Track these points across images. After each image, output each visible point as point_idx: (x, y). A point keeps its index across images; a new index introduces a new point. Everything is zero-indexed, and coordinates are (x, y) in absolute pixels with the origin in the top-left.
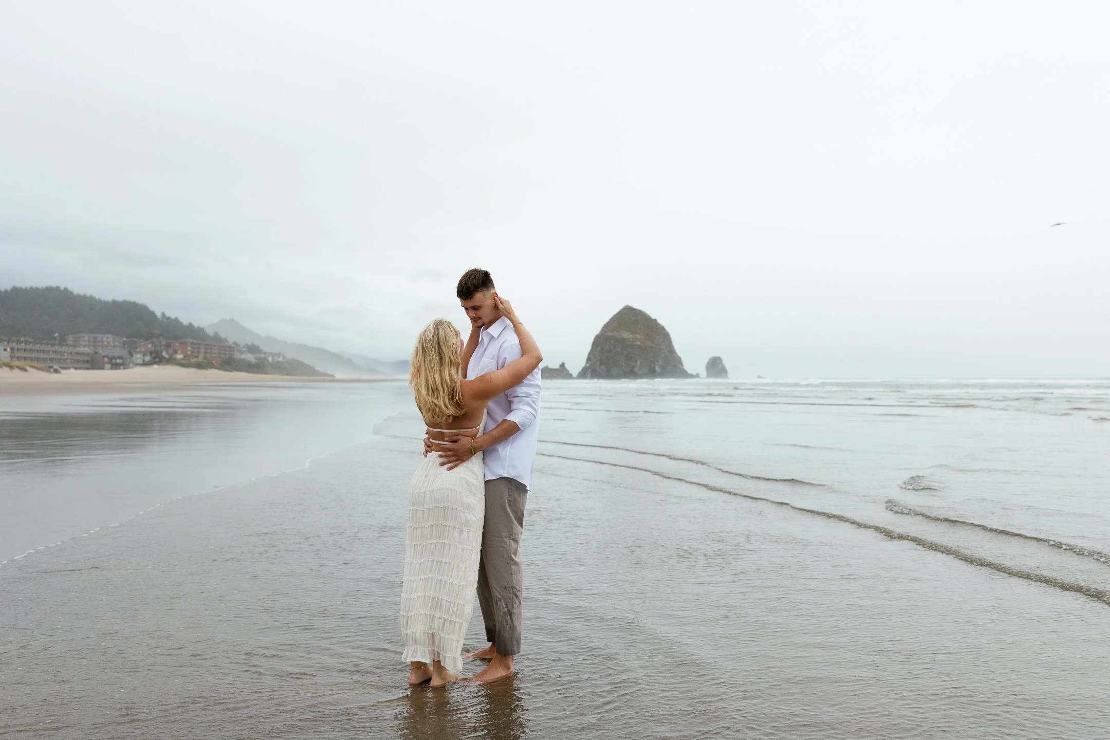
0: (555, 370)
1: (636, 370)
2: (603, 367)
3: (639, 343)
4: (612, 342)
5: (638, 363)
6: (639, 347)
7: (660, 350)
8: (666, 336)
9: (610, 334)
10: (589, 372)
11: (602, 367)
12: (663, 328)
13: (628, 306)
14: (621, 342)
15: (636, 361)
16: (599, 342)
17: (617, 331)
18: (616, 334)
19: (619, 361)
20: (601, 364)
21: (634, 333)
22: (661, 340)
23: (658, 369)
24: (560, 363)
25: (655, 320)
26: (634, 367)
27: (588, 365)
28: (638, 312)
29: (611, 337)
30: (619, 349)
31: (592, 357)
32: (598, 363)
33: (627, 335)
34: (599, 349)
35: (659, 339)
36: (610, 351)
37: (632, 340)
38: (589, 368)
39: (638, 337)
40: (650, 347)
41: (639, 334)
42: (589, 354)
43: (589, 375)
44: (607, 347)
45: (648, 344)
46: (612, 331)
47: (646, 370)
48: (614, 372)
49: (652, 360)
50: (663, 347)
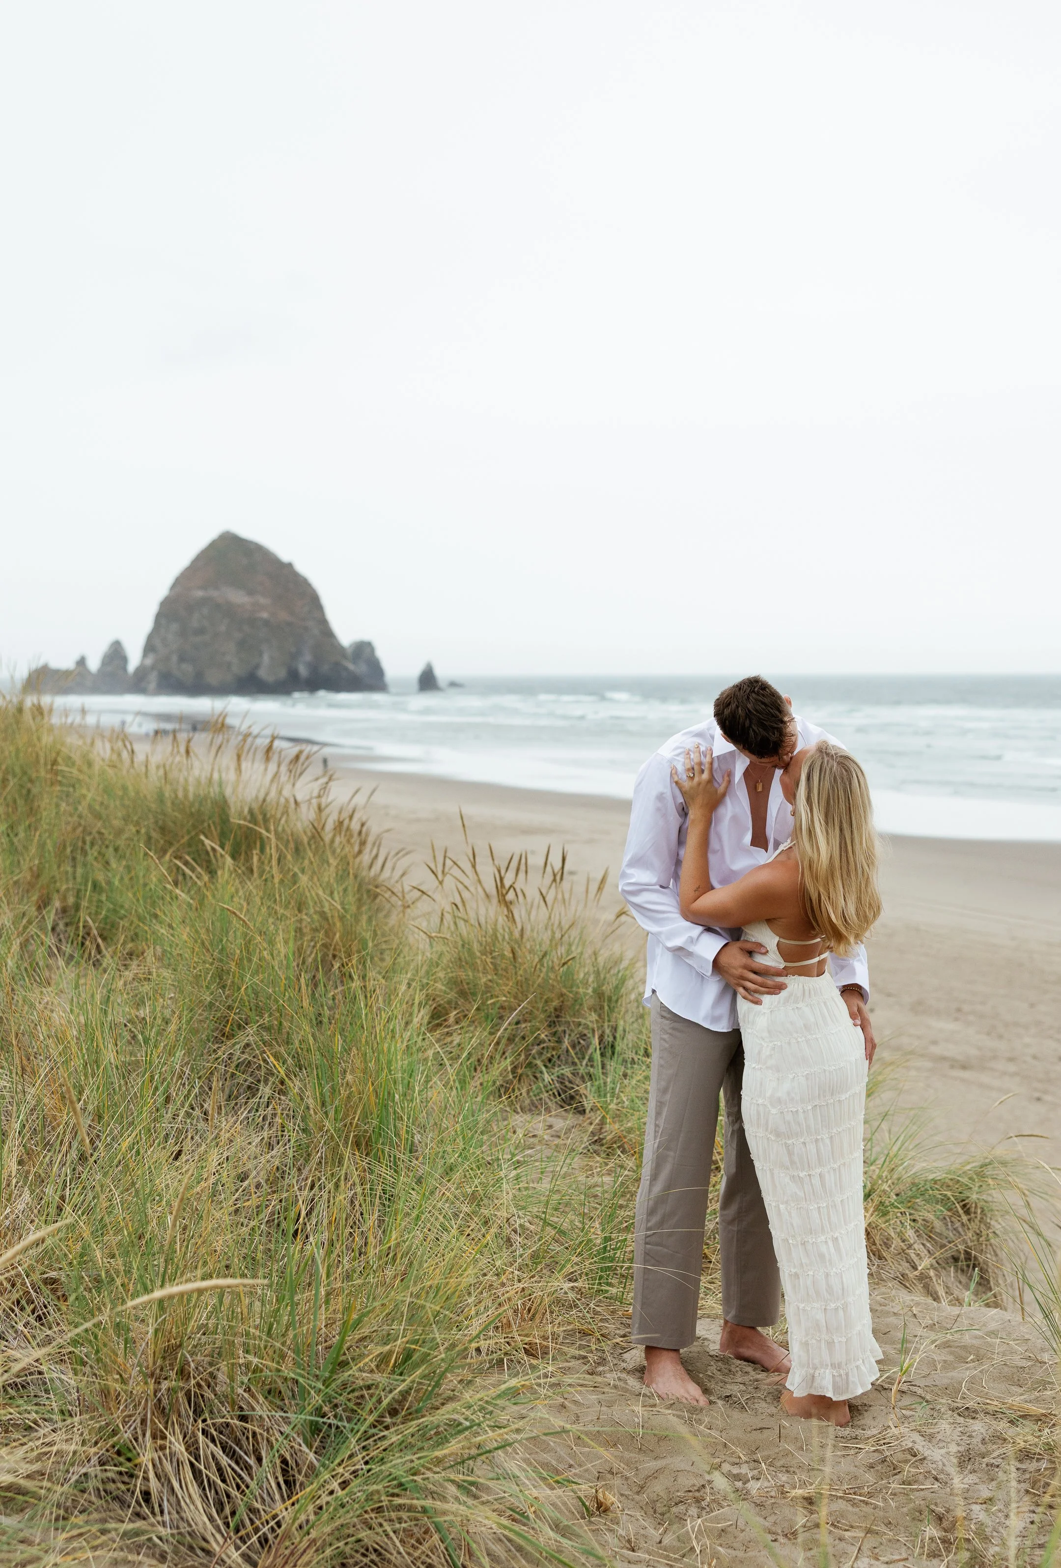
1: (263, 674)
2: (188, 668)
3: (265, 615)
4: (205, 611)
5: (266, 659)
6: (266, 623)
7: (306, 629)
8: (313, 600)
9: (200, 594)
10: (153, 677)
11: (184, 666)
12: (306, 582)
13: (227, 532)
14: (228, 611)
15: (261, 654)
16: (171, 611)
17: (216, 588)
18: (213, 593)
19: (224, 654)
20: (182, 659)
21: (251, 592)
23: (303, 671)
24: (76, 657)
25: (290, 565)
26: (257, 666)
27: (149, 661)
28: (252, 546)
29: (204, 601)
30: (223, 628)
31: (157, 642)
32: (175, 658)
33: (238, 597)
34: (175, 627)
35: (302, 606)
36: (201, 631)
37: (249, 607)
38: (153, 668)
39: (262, 600)
40: (288, 624)
41: (262, 594)
43: (152, 686)
44: (195, 623)
45: (283, 616)
46: (204, 588)
47: (282, 673)
48: (213, 677)
49: (293, 650)
50: (310, 623)
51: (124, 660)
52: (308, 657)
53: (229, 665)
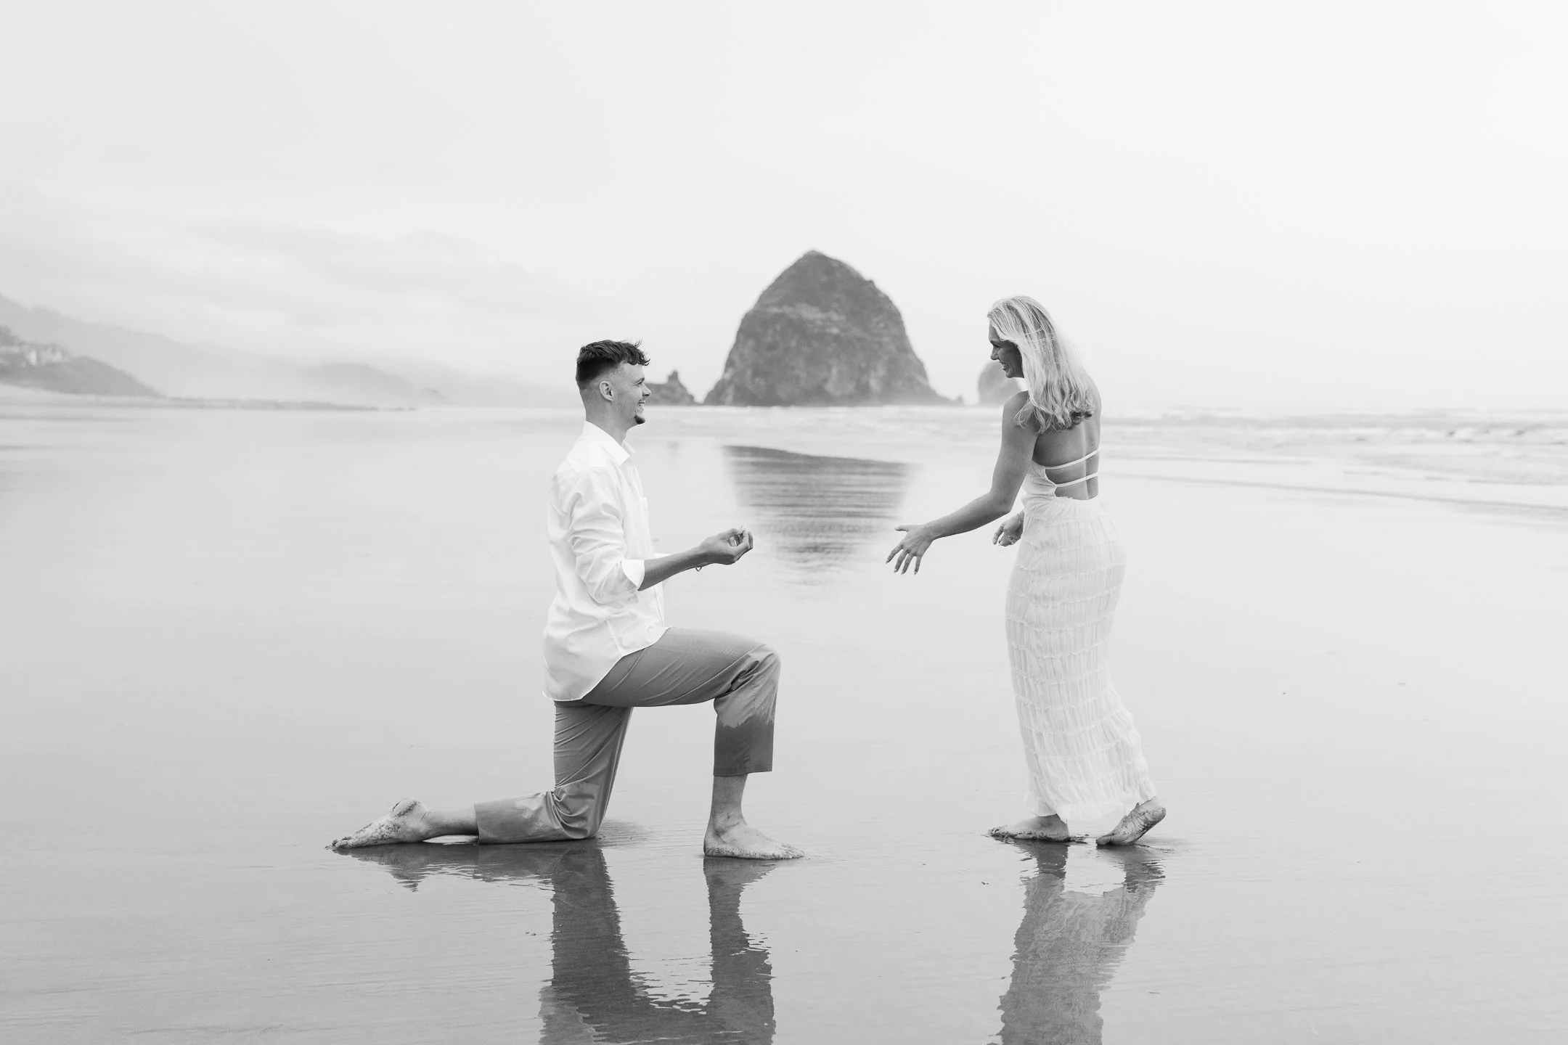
1: (829, 387)
2: (761, 382)
3: (835, 331)
4: (778, 327)
5: (834, 371)
6: (837, 338)
7: (880, 344)
8: (894, 317)
9: (775, 310)
10: (730, 391)
11: (757, 380)
12: (887, 299)
13: (813, 251)
14: (799, 328)
15: (829, 369)
16: (752, 327)
17: (790, 305)
18: (787, 310)
19: (793, 368)
20: (756, 373)
21: (825, 309)
22: (882, 325)
23: (874, 384)
24: (669, 372)
25: (871, 282)
26: (825, 380)
27: (728, 376)
28: (835, 265)
29: (777, 317)
30: (793, 343)
31: (736, 358)
32: (749, 373)
33: (810, 314)
34: (751, 342)
35: (878, 323)
36: (772, 347)
37: (819, 323)
38: (730, 382)
39: (835, 317)
40: (859, 340)
41: (837, 312)
42: (731, 353)
43: (730, 398)
44: (769, 339)
45: (855, 332)
46: (780, 304)
47: (850, 387)
48: (783, 390)
49: (863, 365)
50: (886, 339)
52: (881, 372)
53: (797, 378)
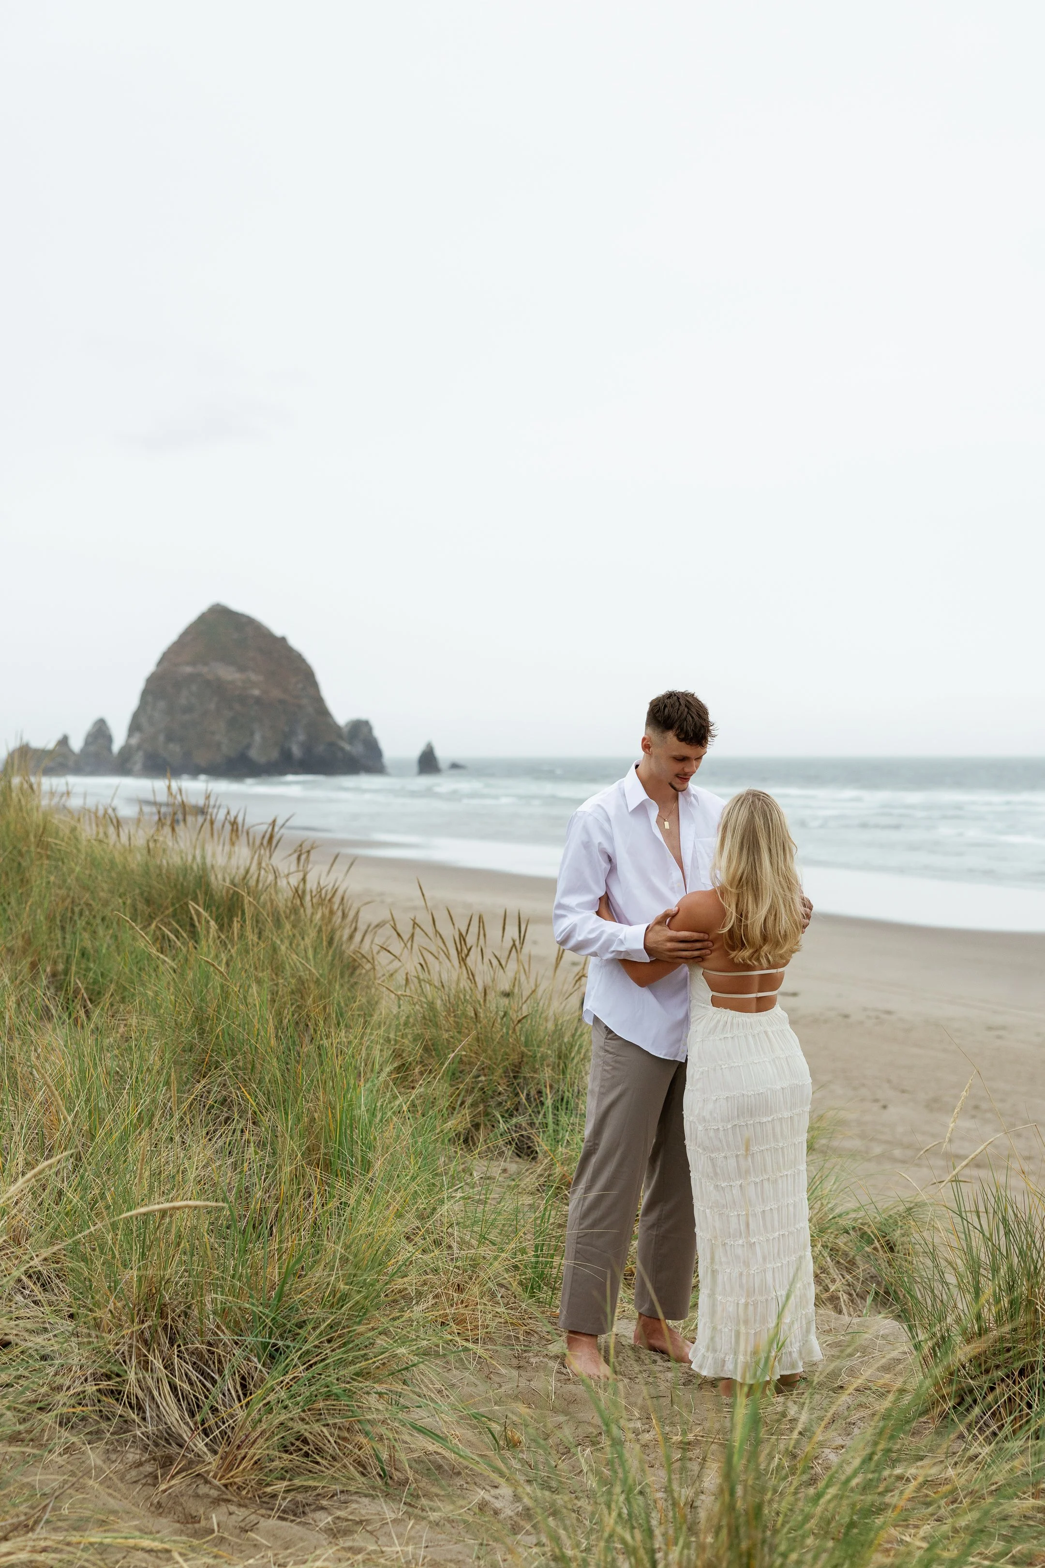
0: (43, 753)
2: (175, 748)
3: (256, 692)
4: (194, 688)
5: (258, 737)
6: (258, 701)
7: (300, 707)
8: (307, 676)
9: (188, 669)
10: (139, 759)
11: (171, 746)
12: (300, 657)
13: (218, 605)
14: (218, 688)
15: (252, 734)
16: (158, 688)
17: (206, 664)
18: (204, 670)
20: (170, 738)
21: (242, 669)
22: (300, 686)
23: (296, 751)
24: (58, 736)
25: (283, 640)
26: (248, 746)
27: (134, 741)
28: (244, 620)
29: (192, 678)
30: (212, 706)
31: (144, 721)
32: (161, 738)
33: (228, 674)
34: (162, 704)
35: (296, 683)
36: (188, 709)
37: (239, 684)
38: (139, 747)
39: (253, 677)
40: (281, 702)
41: (254, 670)
42: (136, 717)
43: (138, 767)
44: (183, 701)
45: (276, 693)
46: (193, 663)
47: (275, 755)
48: (201, 757)
49: (287, 729)
50: (305, 701)
51: (109, 739)
52: (302, 737)
53: (219, 745)
